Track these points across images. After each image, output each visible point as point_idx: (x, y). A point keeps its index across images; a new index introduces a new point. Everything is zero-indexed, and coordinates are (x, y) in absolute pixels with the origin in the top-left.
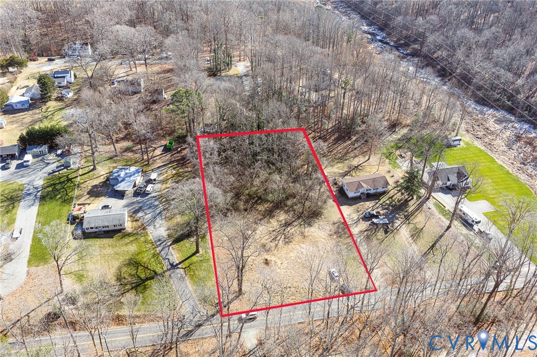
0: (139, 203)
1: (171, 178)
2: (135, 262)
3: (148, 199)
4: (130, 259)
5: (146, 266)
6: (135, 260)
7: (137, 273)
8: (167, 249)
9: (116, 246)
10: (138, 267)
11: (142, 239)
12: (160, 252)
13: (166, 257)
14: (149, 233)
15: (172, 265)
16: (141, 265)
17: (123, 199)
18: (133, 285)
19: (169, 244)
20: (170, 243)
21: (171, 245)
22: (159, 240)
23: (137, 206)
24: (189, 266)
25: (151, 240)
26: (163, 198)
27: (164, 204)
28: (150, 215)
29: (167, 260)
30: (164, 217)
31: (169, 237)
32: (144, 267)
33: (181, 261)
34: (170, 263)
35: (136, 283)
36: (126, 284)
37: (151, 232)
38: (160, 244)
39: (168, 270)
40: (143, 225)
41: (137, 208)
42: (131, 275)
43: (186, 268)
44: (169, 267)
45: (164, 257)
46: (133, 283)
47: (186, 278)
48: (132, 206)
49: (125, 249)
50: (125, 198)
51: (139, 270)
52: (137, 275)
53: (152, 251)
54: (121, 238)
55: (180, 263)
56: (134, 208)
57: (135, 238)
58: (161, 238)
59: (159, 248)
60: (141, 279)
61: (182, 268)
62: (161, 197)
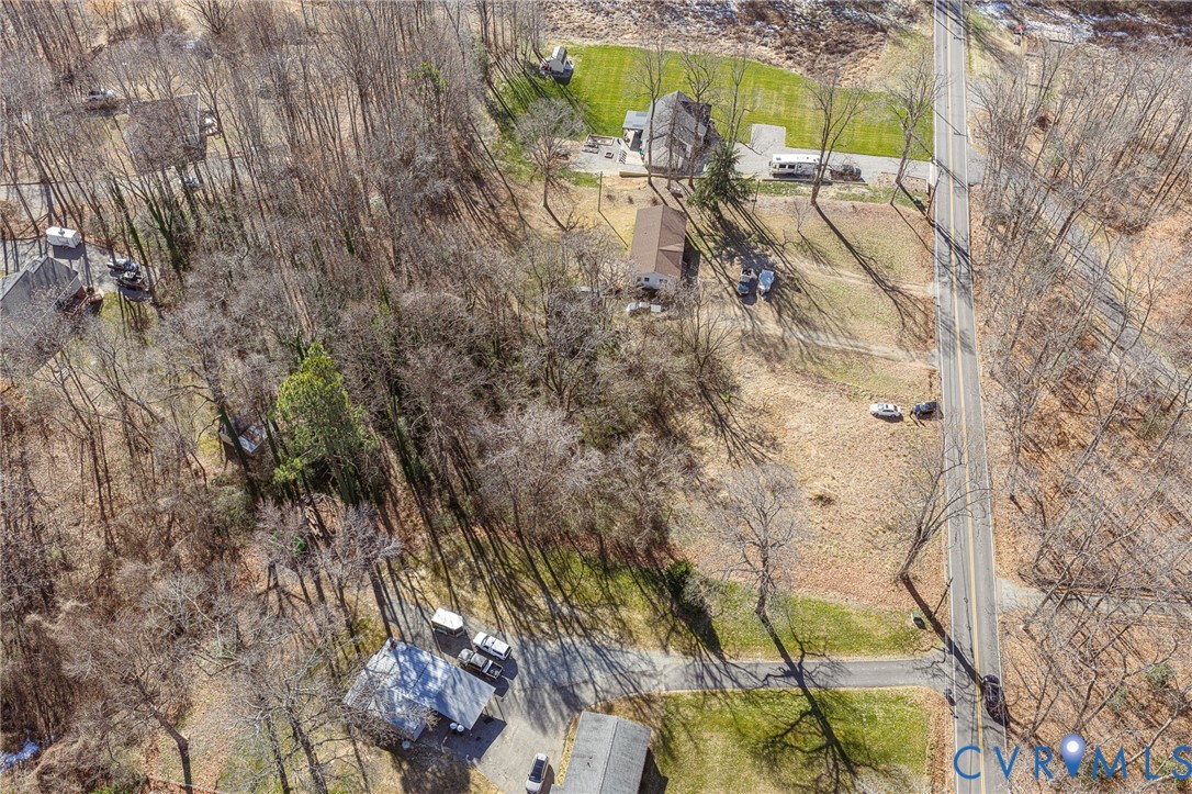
0: (535, 686)
1: (449, 585)
2: (766, 747)
3: (526, 661)
4: (755, 754)
5: (788, 727)
6: (761, 745)
7: (804, 752)
8: (733, 670)
9: (699, 778)
10: (786, 745)
11: (689, 713)
12: (740, 686)
13: (762, 678)
14: (664, 692)
15: (787, 675)
16: (782, 736)
17: (505, 724)
18: (841, 766)
19: (717, 661)
20: (713, 657)
21: (721, 658)
22: (700, 677)
23: (547, 695)
24: (800, 643)
25: (694, 695)
26: (538, 627)
27: (562, 631)
28: (596, 673)
29: (771, 680)
30: (617, 646)
31: (693, 656)
32: (788, 731)
33: (778, 653)
34: (782, 676)
35: (835, 759)
36: (838, 781)
37: (662, 687)
38: (714, 678)
39: (802, 685)
40: (630, 699)
41: (557, 697)
42: (809, 764)
43: (802, 649)
44: (793, 681)
45: (760, 684)
46: (836, 766)
47: (834, 658)
48: (544, 706)
49: (714, 760)
50: (498, 716)
51: (797, 745)
52: (812, 752)
53: (737, 702)
54: (674, 758)
55: (784, 655)
56: (555, 704)
57: (681, 729)
58: (692, 671)
59: (725, 684)
60: (826, 746)
61: (802, 656)
62: (528, 629)
